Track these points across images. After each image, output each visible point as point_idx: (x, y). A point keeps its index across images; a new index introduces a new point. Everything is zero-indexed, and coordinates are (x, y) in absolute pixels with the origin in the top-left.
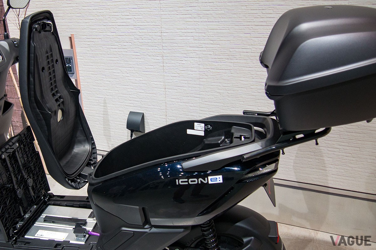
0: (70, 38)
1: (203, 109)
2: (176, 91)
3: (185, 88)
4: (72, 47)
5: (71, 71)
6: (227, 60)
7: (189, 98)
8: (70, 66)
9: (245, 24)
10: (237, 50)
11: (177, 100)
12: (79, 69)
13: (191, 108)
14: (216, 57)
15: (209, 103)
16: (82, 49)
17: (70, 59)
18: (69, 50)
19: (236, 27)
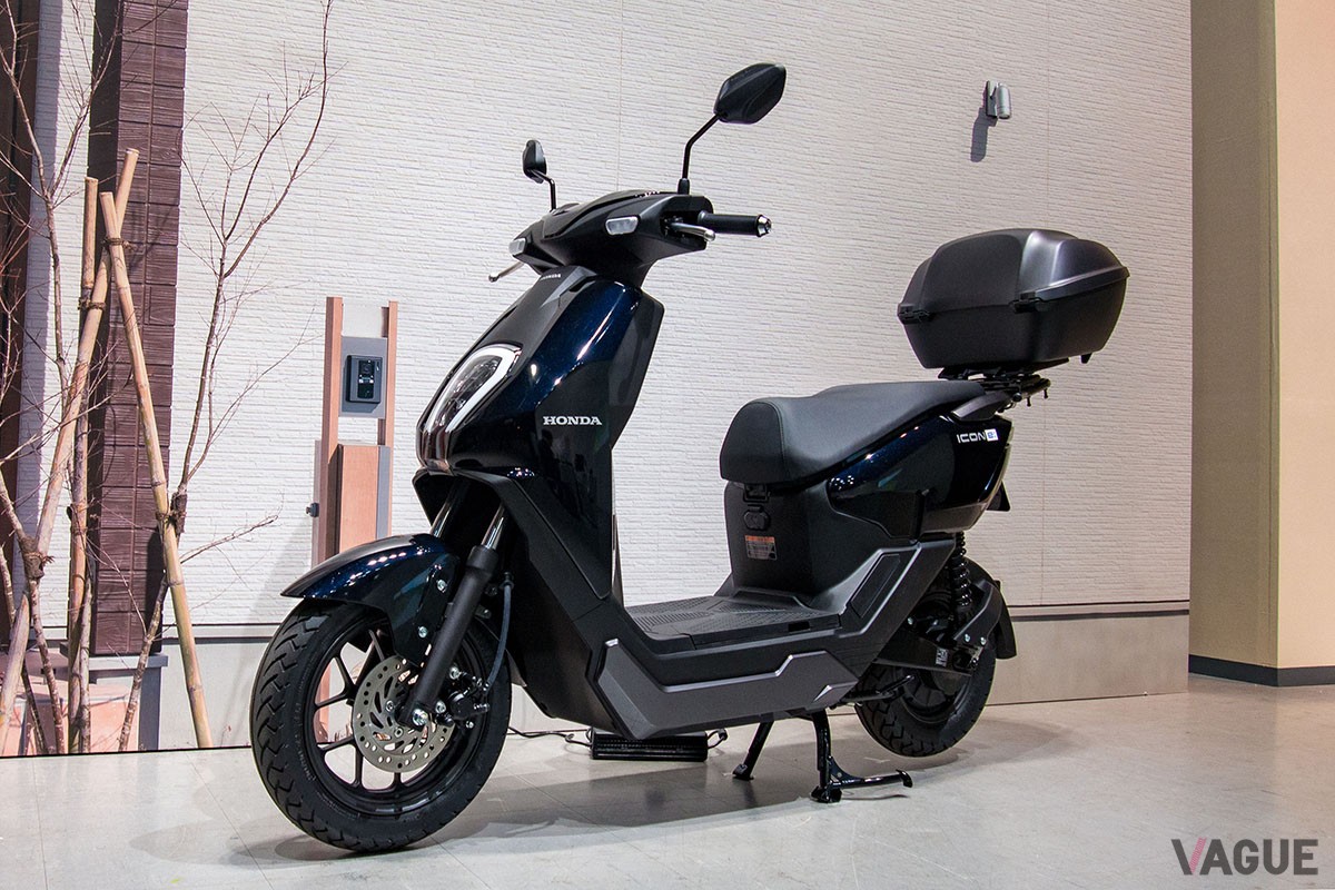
0: (386, 311)
1: (687, 476)
2: (635, 439)
3: (653, 432)
4: (386, 333)
5: (372, 397)
6: (732, 373)
7: (662, 453)
8: (372, 381)
9: (762, 306)
10: (749, 353)
11: (637, 460)
12: (398, 391)
13: (665, 475)
14: (714, 365)
15: (700, 462)
16: (415, 338)
17: (373, 363)
18: (377, 340)
19: (749, 312)
